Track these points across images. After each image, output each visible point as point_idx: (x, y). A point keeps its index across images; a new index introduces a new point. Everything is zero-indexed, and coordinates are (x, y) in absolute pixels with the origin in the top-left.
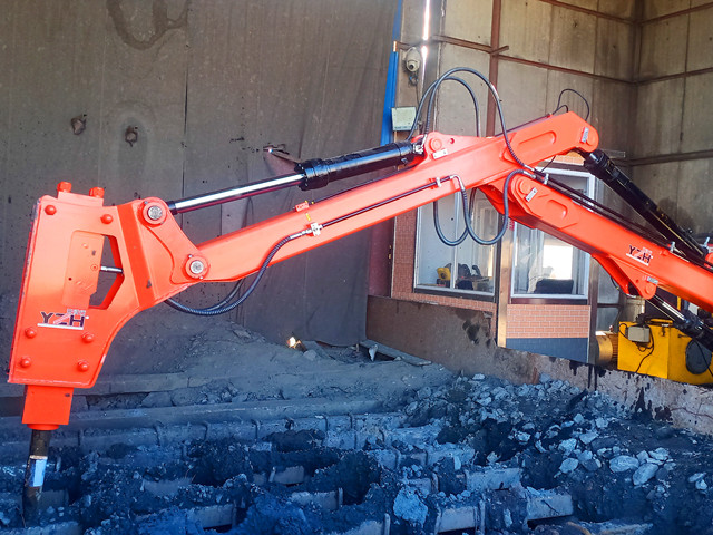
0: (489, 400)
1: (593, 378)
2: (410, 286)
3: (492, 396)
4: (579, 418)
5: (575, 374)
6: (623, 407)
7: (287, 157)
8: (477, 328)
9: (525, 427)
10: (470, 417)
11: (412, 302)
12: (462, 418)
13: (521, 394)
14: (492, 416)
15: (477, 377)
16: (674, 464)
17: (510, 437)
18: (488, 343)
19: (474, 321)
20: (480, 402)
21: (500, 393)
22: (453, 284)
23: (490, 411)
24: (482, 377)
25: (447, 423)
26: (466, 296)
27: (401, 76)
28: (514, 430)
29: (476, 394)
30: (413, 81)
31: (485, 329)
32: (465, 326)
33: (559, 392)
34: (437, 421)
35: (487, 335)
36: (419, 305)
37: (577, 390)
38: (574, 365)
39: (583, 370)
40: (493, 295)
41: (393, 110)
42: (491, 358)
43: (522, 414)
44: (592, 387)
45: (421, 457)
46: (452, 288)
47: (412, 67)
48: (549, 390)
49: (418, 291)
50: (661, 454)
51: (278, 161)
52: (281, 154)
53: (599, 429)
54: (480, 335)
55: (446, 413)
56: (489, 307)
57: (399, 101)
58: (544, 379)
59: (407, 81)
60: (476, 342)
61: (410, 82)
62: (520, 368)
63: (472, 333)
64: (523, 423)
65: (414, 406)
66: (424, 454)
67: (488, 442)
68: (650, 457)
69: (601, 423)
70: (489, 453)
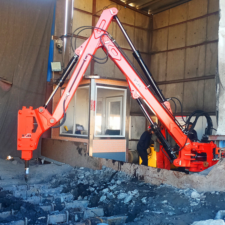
0: (83, 177)
1: (120, 166)
2: (58, 134)
3: (84, 175)
4: (113, 181)
5: (114, 165)
6: (129, 176)
7: (7, 82)
8: (82, 149)
9: (94, 186)
10: (74, 183)
11: (59, 140)
12: (71, 184)
13: (95, 174)
14: (82, 182)
15: (81, 168)
16: (139, 195)
17: (87, 190)
18: (85, 155)
19: (80, 147)
20: (80, 177)
21: (87, 173)
22: (74, 132)
23: (82, 181)
24: (83, 168)
25: (66, 186)
26: (78, 137)
27: (55, 49)
28: (90, 187)
29: (79, 175)
30: (60, 51)
31: (84, 149)
32: (77, 149)
33: (108, 172)
34: (62, 186)
35: (85, 152)
36: (61, 141)
37: (114, 171)
38: (114, 161)
39: (117, 163)
40: (87, 136)
41: (52, 63)
42: (86, 161)
43: (93, 181)
44: (120, 169)
45: (51, 199)
46: (74, 134)
47: (59, 46)
48: (105, 172)
49: (61, 135)
50: (135, 192)
51: (3, 83)
52: (4, 81)
53: (117, 184)
54: (83, 152)
55: (66, 182)
56: (86, 141)
57: (54, 59)
58: (104, 167)
59: (58, 52)
60: (81, 155)
61: (59, 52)
62: (96, 164)
63: (80, 151)
64: (93, 184)
65: (54, 181)
66: (52, 198)
67: (79, 192)
68: (132, 193)
69: (118, 182)
70: (79, 196)
